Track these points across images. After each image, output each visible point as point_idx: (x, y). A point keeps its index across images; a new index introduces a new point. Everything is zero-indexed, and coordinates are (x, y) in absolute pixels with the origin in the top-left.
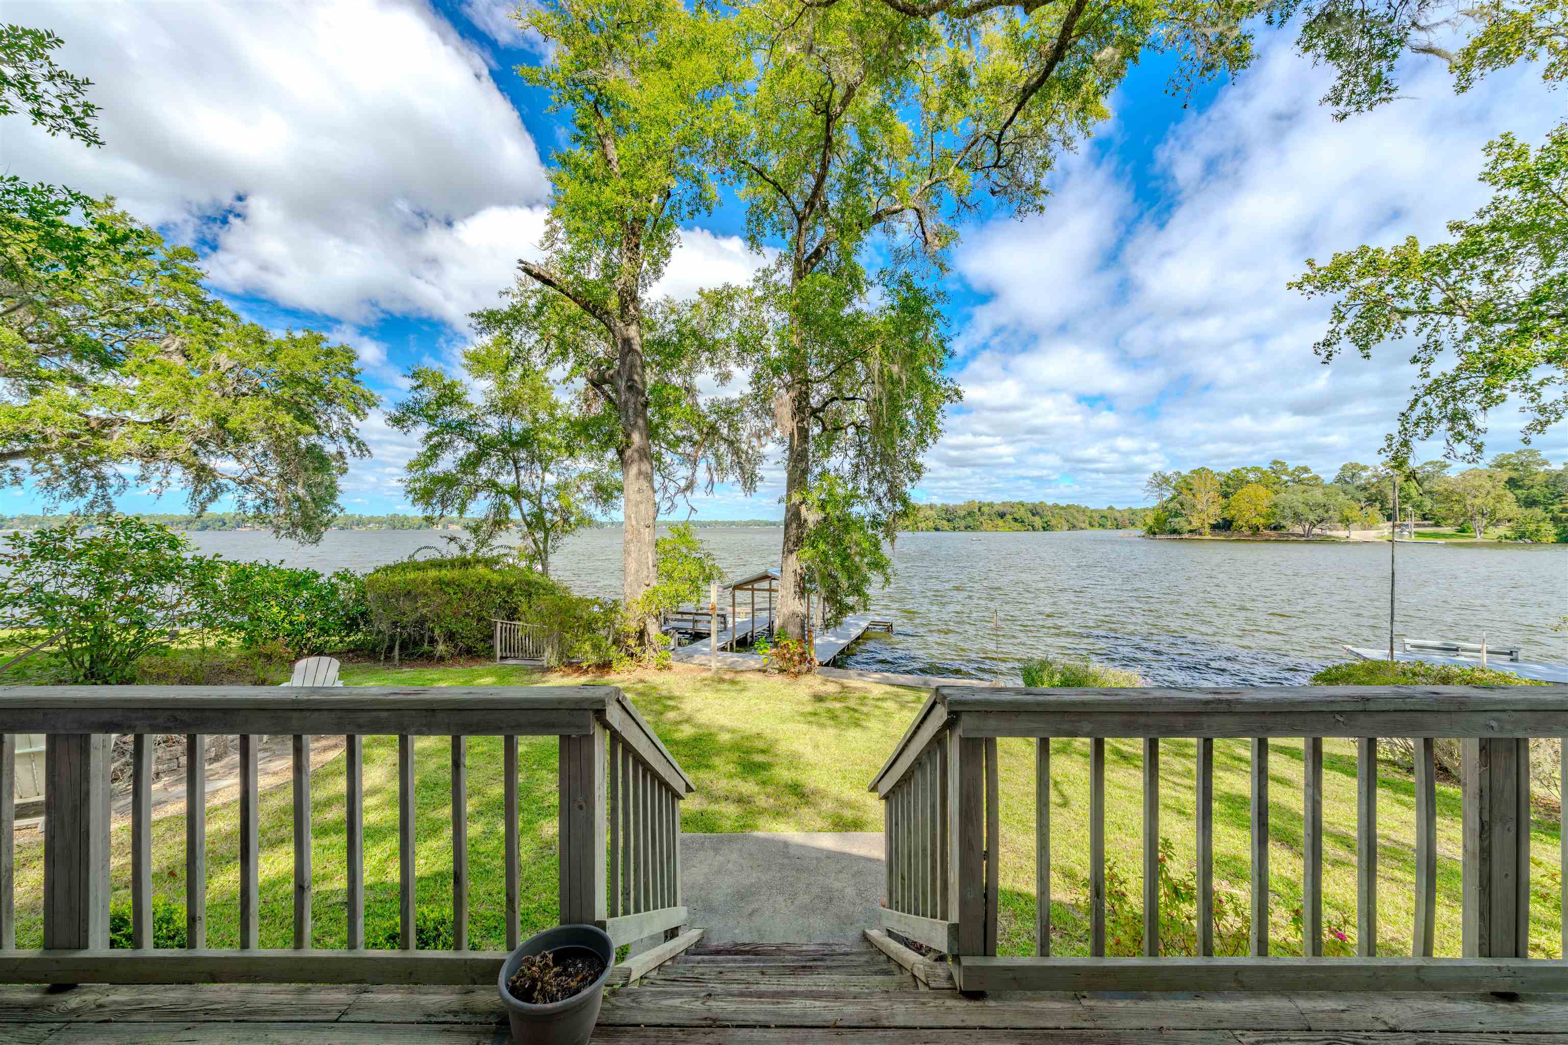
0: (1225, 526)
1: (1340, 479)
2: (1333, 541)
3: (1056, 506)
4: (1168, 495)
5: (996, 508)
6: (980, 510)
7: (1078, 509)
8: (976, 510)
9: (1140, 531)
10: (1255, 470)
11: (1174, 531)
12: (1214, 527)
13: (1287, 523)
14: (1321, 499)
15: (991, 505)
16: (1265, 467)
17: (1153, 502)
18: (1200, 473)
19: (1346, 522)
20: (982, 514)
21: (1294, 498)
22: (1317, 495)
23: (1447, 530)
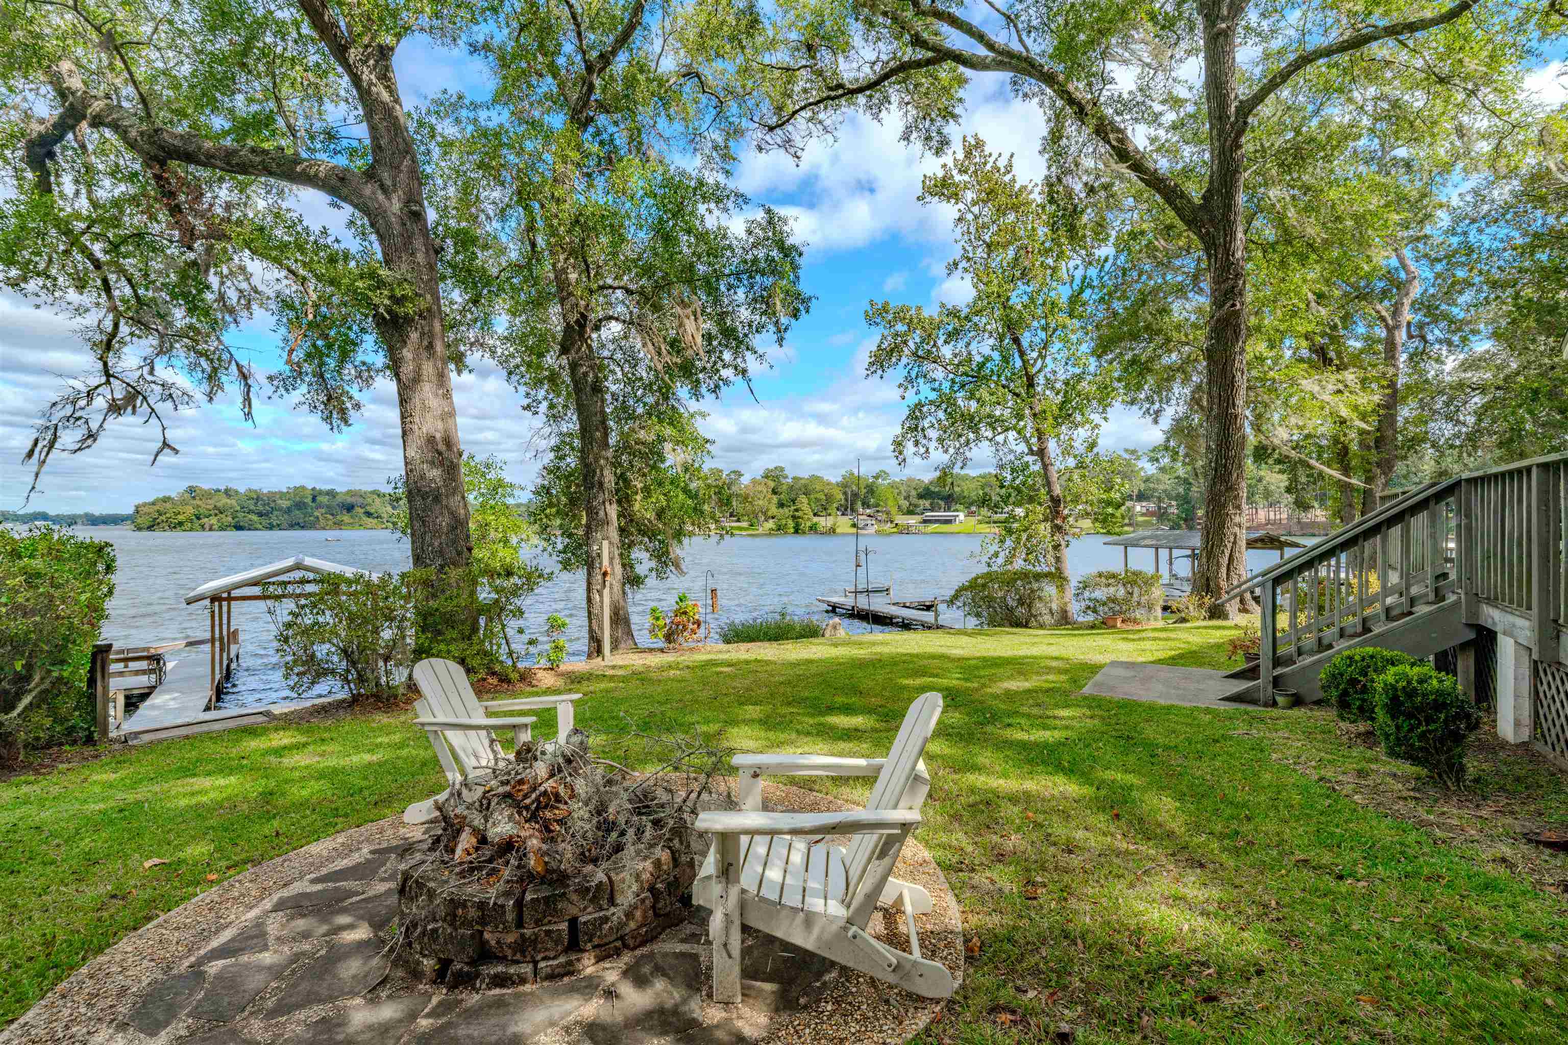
5: (339, 499)
6: (314, 499)
8: (308, 500)
15: (331, 493)
20: (319, 506)
23: (745, 524)
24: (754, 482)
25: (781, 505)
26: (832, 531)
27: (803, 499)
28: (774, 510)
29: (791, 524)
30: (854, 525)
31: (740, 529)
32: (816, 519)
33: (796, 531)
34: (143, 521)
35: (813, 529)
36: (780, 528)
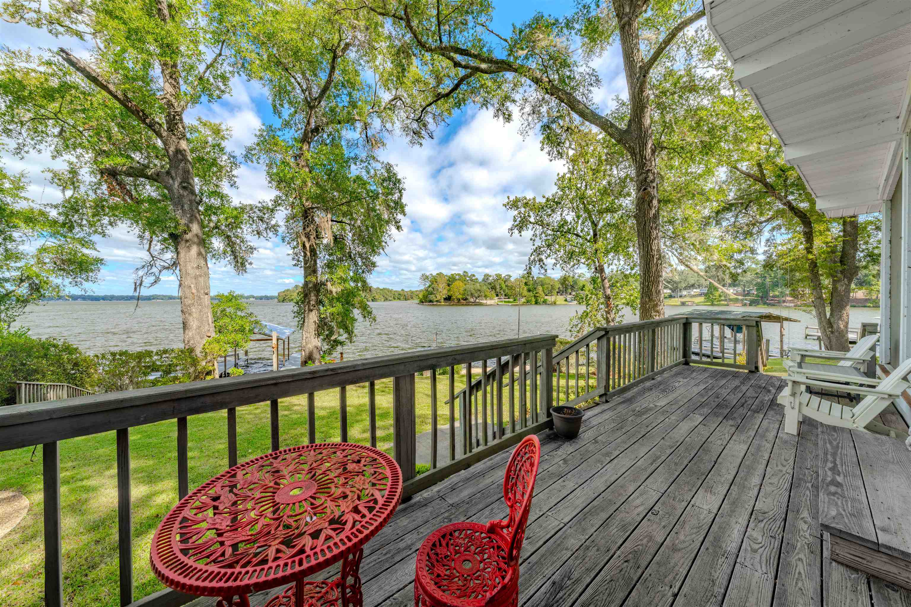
0: (448, 299)
1: (483, 280)
2: (481, 304)
3: (378, 288)
4: (428, 284)
7: (388, 290)
9: (417, 301)
10: (459, 275)
11: (431, 301)
12: (445, 299)
13: (468, 297)
14: (479, 288)
16: (461, 273)
17: (422, 288)
18: (440, 274)
19: (486, 297)
21: (470, 287)
22: (478, 286)
23: (511, 300)
24: (516, 280)
25: (529, 291)
26: (555, 303)
27: (540, 288)
28: (525, 293)
29: (533, 299)
30: (566, 300)
31: (509, 302)
32: (546, 297)
33: (536, 303)
34: (281, 299)
35: (545, 302)
36: (528, 302)
